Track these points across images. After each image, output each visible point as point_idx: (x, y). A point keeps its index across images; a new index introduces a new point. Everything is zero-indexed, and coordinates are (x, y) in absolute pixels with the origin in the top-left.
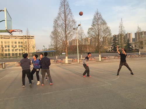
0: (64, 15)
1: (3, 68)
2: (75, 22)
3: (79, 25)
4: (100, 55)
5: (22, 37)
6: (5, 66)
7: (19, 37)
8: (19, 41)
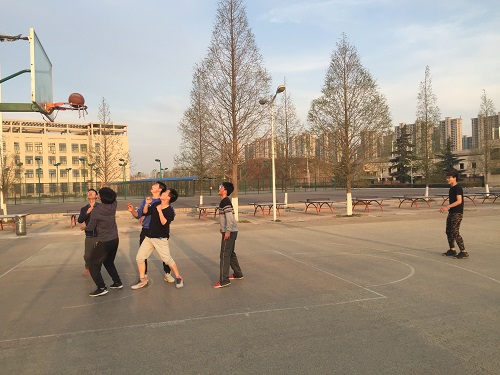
0: (228, 53)
1: (18, 234)
2: (266, 80)
3: (280, 90)
4: (349, 196)
5: (86, 127)
6: (24, 227)
7: (75, 129)
8: (76, 142)
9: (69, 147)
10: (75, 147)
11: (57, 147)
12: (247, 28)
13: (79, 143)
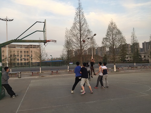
3: (95, 35)
5: (28, 46)
7: (25, 47)
8: (25, 50)
9: (23, 52)
10: (25, 52)
11: (20, 52)
12: (84, 17)
13: (26, 51)
